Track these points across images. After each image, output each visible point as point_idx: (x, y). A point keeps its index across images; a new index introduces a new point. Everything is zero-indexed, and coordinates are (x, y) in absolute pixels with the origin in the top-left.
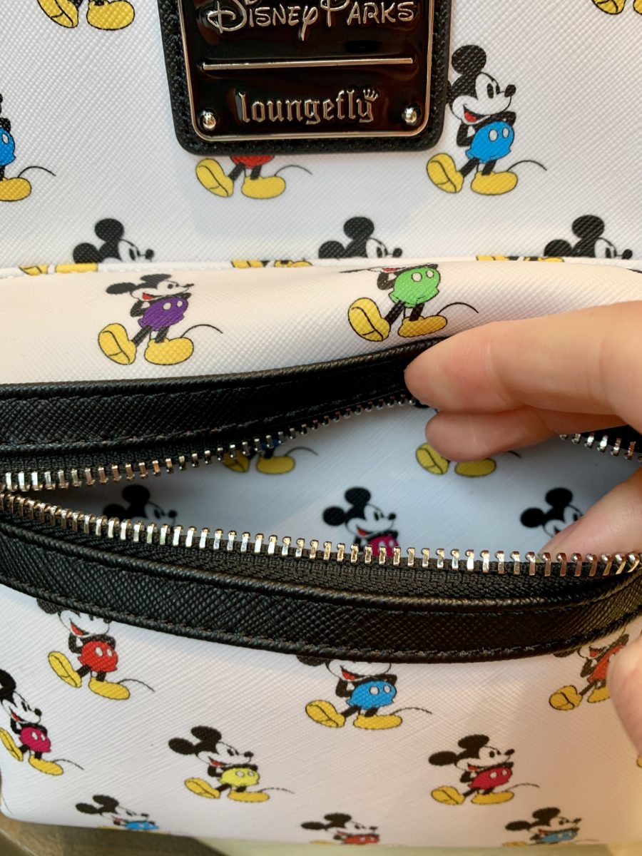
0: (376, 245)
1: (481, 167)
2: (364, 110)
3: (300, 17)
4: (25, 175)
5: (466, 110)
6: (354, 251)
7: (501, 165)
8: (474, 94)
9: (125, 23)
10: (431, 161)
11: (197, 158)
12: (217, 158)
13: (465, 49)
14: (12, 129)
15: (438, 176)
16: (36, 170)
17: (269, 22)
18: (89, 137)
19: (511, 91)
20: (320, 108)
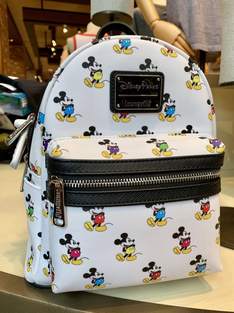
0: (148, 132)
1: (169, 116)
2: (149, 104)
3: (138, 87)
4: (75, 116)
5: (166, 105)
6: (144, 133)
7: (173, 116)
8: (168, 102)
9: (102, 87)
10: (159, 115)
11: (113, 114)
12: (117, 114)
13: (166, 94)
14: (74, 107)
15: (161, 118)
16: (78, 115)
17: (132, 88)
18: (91, 109)
19: (174, 102)
20: (140, 104)
